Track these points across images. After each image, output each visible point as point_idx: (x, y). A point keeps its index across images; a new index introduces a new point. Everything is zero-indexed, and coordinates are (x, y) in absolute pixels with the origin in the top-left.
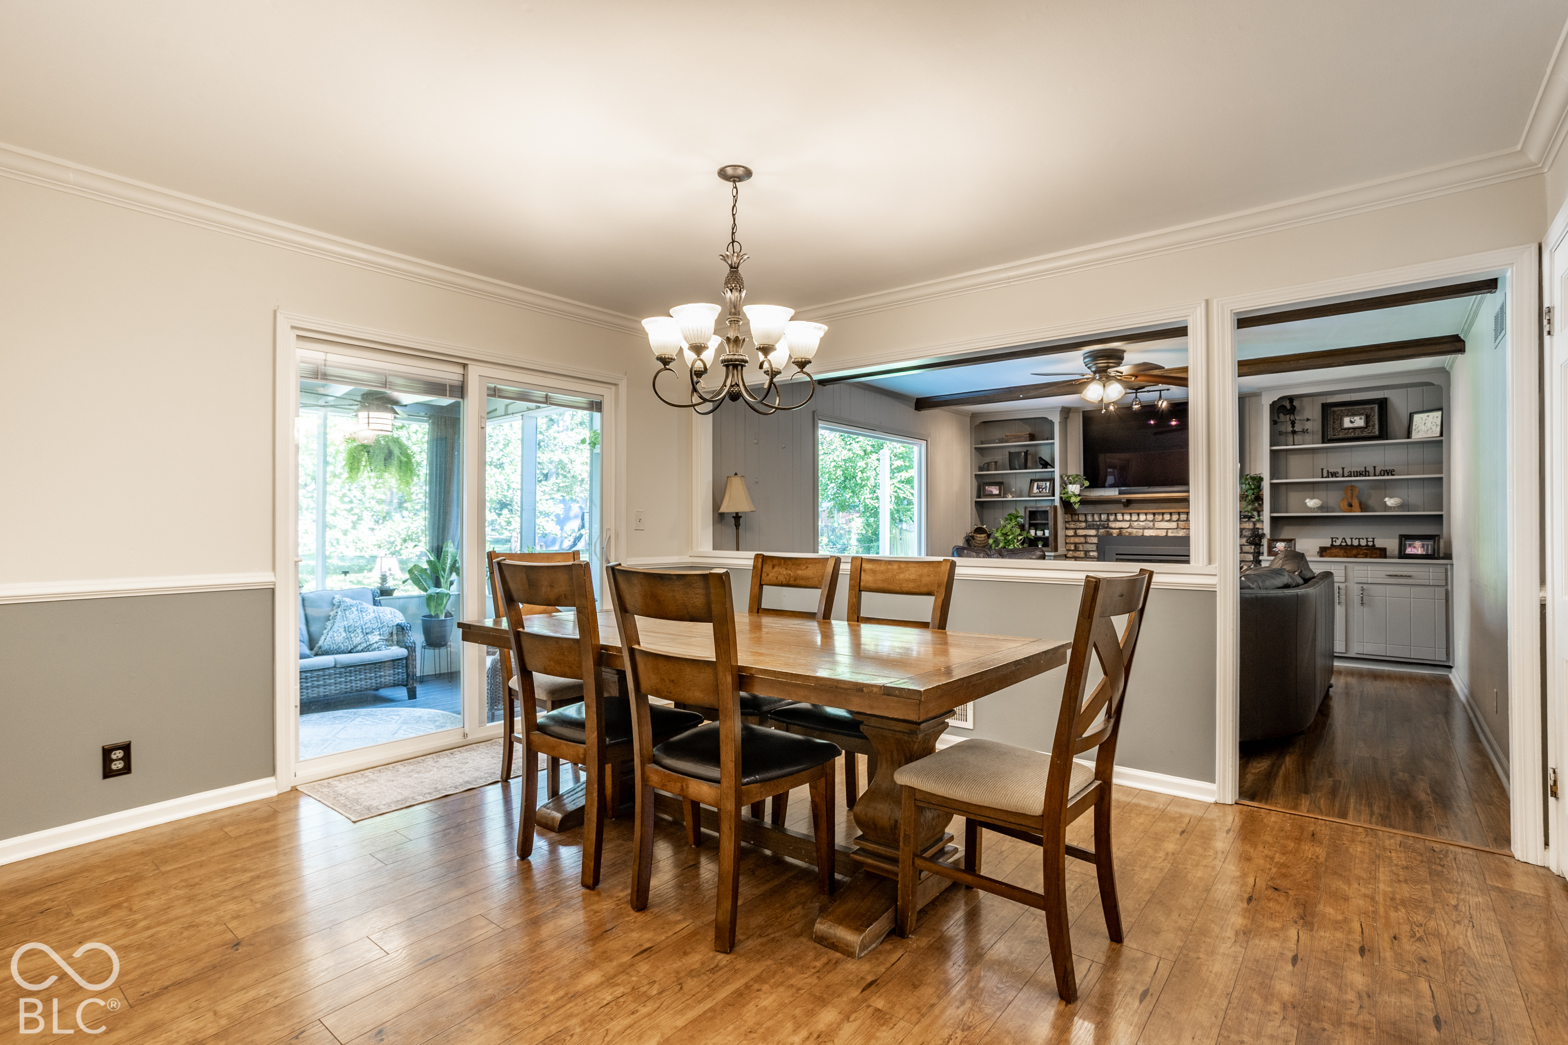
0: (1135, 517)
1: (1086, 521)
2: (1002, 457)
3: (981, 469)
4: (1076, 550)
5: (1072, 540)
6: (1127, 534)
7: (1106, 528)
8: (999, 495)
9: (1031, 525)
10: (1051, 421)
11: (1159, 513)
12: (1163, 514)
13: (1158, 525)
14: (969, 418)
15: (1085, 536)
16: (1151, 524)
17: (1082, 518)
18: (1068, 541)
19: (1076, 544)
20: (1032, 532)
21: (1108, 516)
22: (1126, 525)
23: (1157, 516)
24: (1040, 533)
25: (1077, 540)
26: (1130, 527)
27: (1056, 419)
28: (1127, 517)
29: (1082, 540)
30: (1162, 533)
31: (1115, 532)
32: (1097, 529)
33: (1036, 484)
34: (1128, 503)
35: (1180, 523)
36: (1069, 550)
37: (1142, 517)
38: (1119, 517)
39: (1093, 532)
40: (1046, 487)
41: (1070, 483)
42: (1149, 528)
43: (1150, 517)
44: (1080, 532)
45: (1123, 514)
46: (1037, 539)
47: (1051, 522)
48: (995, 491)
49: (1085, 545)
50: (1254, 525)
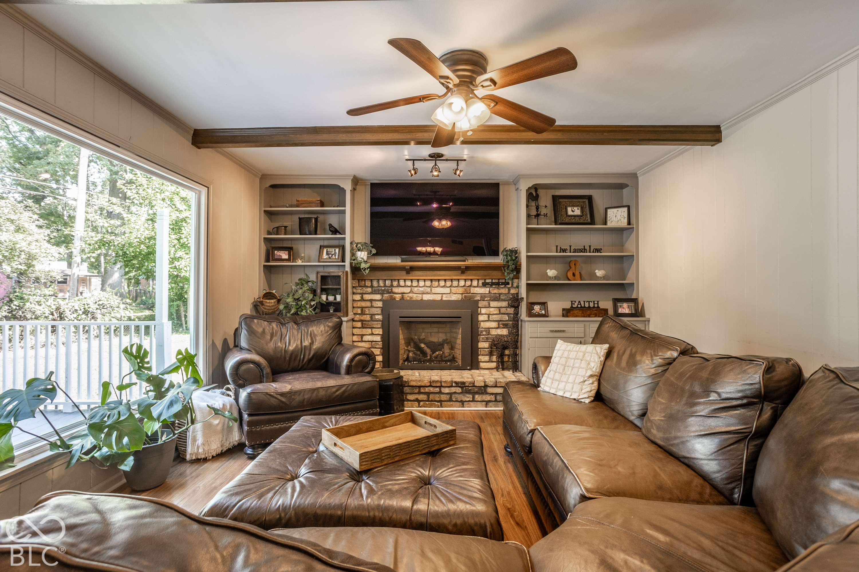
0: (415, 283)
1: (372, 286)
2: (292, 222)
3: (269, 233)
4: (363, 313)
5: (359, 304)
6: (408, 298)
7: (390, 293)
8: (288, 260)
9: (323, 290)
10: (343, 188)
11: (435, 280)
12: (439, 280)
13: (434, 290)
14: (258, 180)
15: (371, 301)
16: (429, 290)
17: (368, 283)
18: (355, 305)
19: (362, 308)
20: (324, 297)
21: (392, 282)
22: (407, 290)
23: (433, 282)
24: (331, 298)
25: (363, 304)
26: (411, 292)
27: (348, 187)
28: (409, 283)
29: (368, 304)
30: (438, 298)
31: (398, 297)
32: (382, 294)
33: (325, 250)
34: (412, 269)
35: (452, 288)
36: (355, 314)
37: (422, 283)
38: (402, 283)
39: (378, 297)
40: (335, 253)
41: (359, 250)
42: (427, 293)
43: (428, 283)
44: (367, 297)
45: (405, 280)
46: (329, 304)
47: (343, 288)
48: (284, 255)
49: (371, 309)
50: (509, 290)
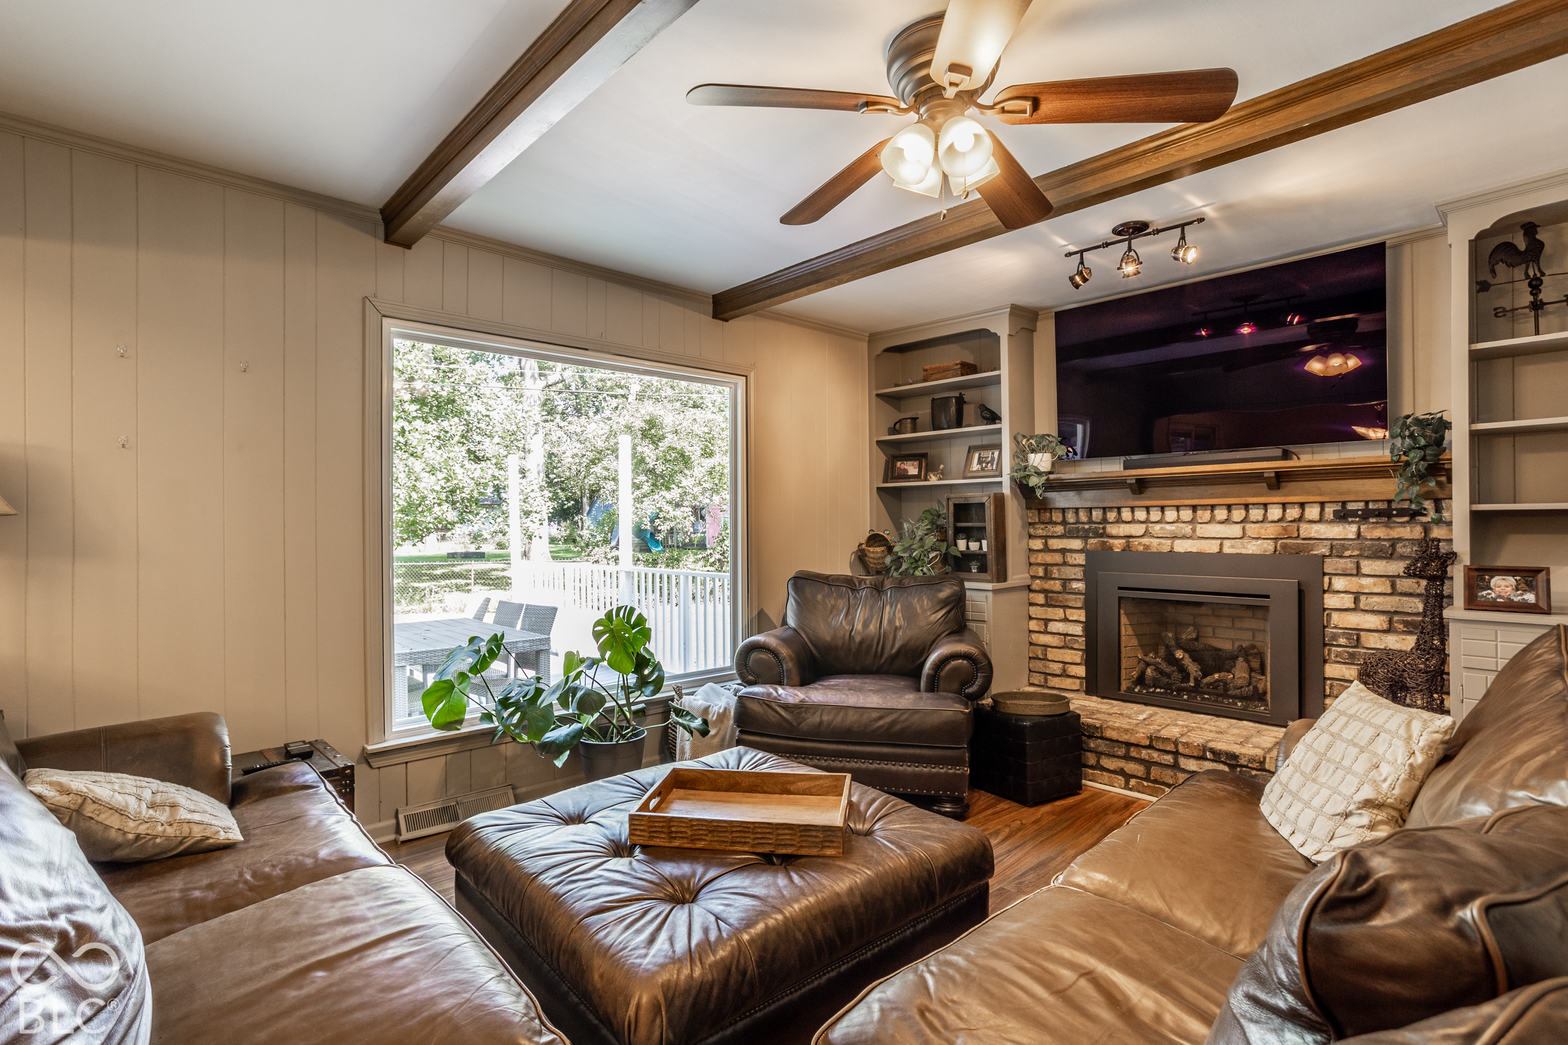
0: (1155, 515)
1: (1064, 523)
2: (923, 411)
3: (893, 431)
4: (1047, 577)
5: (1041, 558)
6: (1141, 548)
7: (1102, 536)
8: (917, 477)
9: (958, 532)
10: (995, 334)
11: (1204, 507)
12: (1213, 507)
13: (1201, 530)
14: (865, 345)
15: (1063, 551)
16: (1188, 529)
17: (1057, 517)
18: (1032, 560)
19: (1046, 566)
20: (962, 544)
21: (1104, 513)
22: (1138, 530)
23: (1199, 513)
24: (974, 546)
25: (1049, 558)
26: (1147, 534)
27: (1002, 328)
28: (1141, 515)
29: (1058, 558)
30: (1212, 547)
31: (1118, 545)
32: (1085, 538)
33: (976, 456)
34: (1141, 486)
35: (1248, 526)
36: (1034, 577)
37: (1171, 515)
38: (1126, 515)
39: (1076, 544)
41: (1033, 451)
42: (1184, 537)
43: (1186, 514)
44: (1055, 544)
45: (1133, 509)
46: (968, 557)
47: (990, 525)
48: (912, 469)
49: (1063, 569)
50: (1426, 529)
